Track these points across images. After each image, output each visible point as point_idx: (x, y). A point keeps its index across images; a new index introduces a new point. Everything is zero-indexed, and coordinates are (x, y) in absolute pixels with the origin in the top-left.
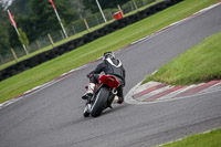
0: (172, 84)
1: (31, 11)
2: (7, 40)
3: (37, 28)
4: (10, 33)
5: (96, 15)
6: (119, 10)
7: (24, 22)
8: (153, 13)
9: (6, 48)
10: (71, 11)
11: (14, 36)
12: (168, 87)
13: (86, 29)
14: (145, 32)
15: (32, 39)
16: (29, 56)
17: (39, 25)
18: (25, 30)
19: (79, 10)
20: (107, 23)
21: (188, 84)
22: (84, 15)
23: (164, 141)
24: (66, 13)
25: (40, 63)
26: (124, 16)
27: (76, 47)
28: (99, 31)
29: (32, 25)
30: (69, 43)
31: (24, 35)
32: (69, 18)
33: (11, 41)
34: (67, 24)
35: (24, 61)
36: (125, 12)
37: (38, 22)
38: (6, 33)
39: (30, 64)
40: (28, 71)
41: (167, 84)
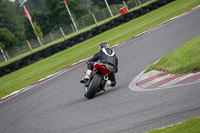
0: (172, 72)
1: (44, 7)
2: (23, 33)
3: (50, 22)
4: (26, 27)
5: (103, 10)
6: (124, 6)
7: (38, 16)
8: (156, 8)
9: (22, 40)
10: (81, 7)
11: (29, 29)
12: (168, 76)
13: (94, 23)
14: (148, 26)
15: (45, 32)
16: (43, 47)
17: (52, 20)
18: (39, 24)
19: (88, 6)
20: (113, 17)
21: (187, 73)
22: (92, 10)
23: (165, 124)
24: (76, 8)
25: (53, 53)
26: (129, 11)
27: (85, 39)
28: (106, 24)
29: (45, 19)
30: (79, 36)
31: (39, 28)
32: (79, 13)
33: (26, 33)
34: (77, 18)
35: (38, 52)
36: (130, 7)
37: (51, 17)
38: (22, 27)
39: (44, 54)
40: (42, 61)
41: (168, 72)
